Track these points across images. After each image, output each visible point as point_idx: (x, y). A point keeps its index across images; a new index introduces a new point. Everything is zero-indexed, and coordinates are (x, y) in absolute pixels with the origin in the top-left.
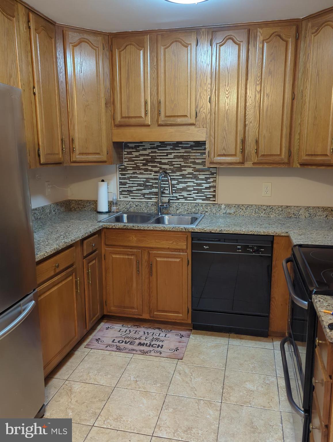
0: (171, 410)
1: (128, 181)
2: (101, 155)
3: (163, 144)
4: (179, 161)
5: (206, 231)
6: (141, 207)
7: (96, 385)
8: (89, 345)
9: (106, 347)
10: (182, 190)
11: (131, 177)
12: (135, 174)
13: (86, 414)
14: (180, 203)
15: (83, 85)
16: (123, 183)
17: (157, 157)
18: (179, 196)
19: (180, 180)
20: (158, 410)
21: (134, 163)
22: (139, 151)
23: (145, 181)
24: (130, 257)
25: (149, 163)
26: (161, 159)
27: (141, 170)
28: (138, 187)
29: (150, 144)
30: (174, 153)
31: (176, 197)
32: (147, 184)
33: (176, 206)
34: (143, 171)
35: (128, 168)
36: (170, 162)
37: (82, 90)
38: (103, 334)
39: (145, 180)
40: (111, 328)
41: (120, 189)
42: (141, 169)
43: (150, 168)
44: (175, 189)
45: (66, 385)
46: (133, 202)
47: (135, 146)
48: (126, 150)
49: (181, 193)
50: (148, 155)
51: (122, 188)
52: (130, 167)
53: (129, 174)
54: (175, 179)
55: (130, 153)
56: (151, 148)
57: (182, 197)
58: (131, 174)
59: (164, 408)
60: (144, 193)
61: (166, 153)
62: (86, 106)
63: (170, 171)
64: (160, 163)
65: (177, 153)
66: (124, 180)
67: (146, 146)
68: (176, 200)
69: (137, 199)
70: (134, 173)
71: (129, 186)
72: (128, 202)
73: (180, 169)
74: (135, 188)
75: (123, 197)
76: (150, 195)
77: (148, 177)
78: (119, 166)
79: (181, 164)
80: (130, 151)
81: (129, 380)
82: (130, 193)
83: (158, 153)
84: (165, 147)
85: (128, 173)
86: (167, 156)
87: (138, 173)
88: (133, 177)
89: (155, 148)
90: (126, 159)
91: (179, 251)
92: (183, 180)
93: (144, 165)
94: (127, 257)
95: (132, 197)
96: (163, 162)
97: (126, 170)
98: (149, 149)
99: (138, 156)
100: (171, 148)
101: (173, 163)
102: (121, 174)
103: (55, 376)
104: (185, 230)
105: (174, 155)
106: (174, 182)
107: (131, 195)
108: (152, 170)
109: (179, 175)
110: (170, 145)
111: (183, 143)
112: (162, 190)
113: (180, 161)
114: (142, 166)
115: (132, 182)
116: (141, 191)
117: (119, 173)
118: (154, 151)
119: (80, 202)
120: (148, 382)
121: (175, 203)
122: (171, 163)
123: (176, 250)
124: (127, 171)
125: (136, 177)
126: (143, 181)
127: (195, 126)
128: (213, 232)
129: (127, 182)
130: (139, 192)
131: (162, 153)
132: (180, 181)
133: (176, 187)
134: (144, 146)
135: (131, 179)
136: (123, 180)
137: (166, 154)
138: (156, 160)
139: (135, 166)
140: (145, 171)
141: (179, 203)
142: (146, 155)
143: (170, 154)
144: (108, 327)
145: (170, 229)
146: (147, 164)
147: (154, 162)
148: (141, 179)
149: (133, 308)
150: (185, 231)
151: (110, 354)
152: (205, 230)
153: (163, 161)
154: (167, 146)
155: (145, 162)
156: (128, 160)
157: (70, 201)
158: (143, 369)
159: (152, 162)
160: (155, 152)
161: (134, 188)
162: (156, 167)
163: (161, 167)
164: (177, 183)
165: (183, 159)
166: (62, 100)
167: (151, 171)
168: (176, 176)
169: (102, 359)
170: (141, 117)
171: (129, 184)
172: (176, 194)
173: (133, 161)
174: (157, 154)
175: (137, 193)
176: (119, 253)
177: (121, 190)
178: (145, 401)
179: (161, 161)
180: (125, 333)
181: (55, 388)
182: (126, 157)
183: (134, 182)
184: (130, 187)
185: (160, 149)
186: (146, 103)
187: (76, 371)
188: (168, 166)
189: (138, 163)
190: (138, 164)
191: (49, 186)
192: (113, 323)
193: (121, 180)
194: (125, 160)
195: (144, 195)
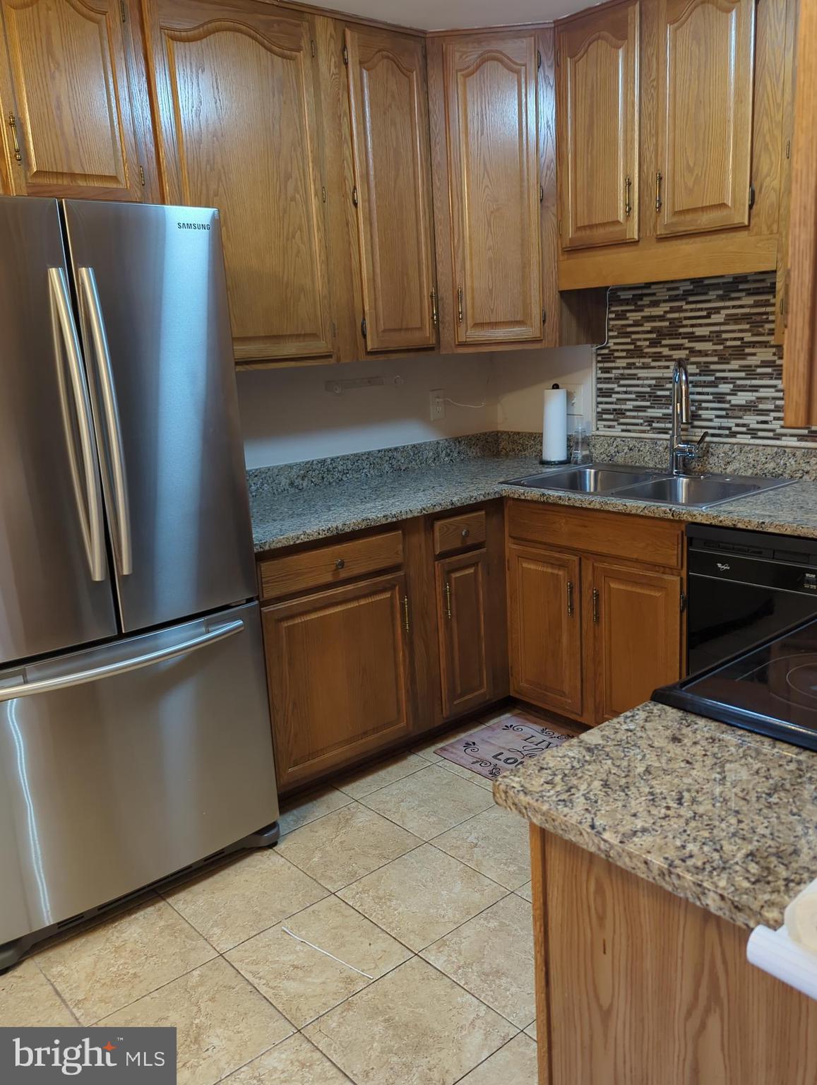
0: (493, 924)
1: (616, 385)
2: (526, 324)
3: (699, 286)
4: (739, 330)
5: (724, 524)
6: (641, 453)
7: (396, 827)
8: (445, 750)
9: (473, 763)
10: (745, 410)
11: (623, 377)
12: (630, 368)
13: (338, 869)
14: (736, 446)
15: (485, 165)
16: (604, 391)
17: (685, 322)
18: (737, 425)
19: (739, 382)
20: (468, 913)
21: (628, 340)
22: (641, 308)
23: (655, 386)
24: (556, 572)
25: (665, 339)
26: (692, 326)
27: (644, 357)
28: (636, 400)
29: (669, 289)
30: (728, 308)
31: (729, 429)
32: (659, 393)
33: (724, 453)
34: (650, 360)
35: (616, 354)
36: (715, 335)
37: (484, 175)
38: (489, 738)
39: (653, 382)
40: (515, 728)
41: (597, 407)
42: (644, 355)
43: (666, 351)
44: (727, 406)
45: (349, 809)
46: (624, 439)
47: (634, 295)
48: (613, 309)
49: (741, 418)
50: (661, 318)
51: (601, 403)
52: (622, 350)
53: (618, 368)
54: (726, 378)
55: (621, 316)
56: (672, 299)
57: (744, 429)
58: (624, 368)
59: (483, 915)
60: (651, 418)
61: (706, 309)
62: (492, 212)
63: (715, 359)
64: (692, 337)
65: (734, 307)
66: (608, 383)
67: (657, 294)
68: (727, 436)
69: (635, 431)
70: (629, 366)
71: (618, 399)
72: (613, 438)
73: (739, 353)
74: (630, 405)
75: (605, 426)
76: (665, 422)
77: (661, 375)
78: (598, 349)
79: (742, 339)
80: (622, 311)
81: (463, 838)
82: (619, 416)
83: (686, 311)
84: (706, 294)
85: (617, 365)
86: (708, 317)
87: (637, 364)
88: (626, 377)
89: (678, 298)
90: (612, 331)
91: (662, 569)
92: (748, 382)
93: (654, 343)
94: (550, 570)
95: (624, 427)
96: (697, 334)
97: (612, 359)
98: (665, 301)
99: (640, 323)
100: (718, 296)
101: (724, 336)
102: (600, 368)
103: (343, 788)
104: (673, 515)
105: (727, 315)
106: (725, 388)
107: (622, 421)
108: (671, 356)
109: (736, 367)
110: (716, 286)
111: (749, 278)
112: (693, 408)
113: (741, 331)
114: (648, 347)
115: (624, 389)
116: (645, 411)
117: (597, 367)
118: (678, 307)
119: (516, 437)
120: (497, 856)
121: (721, 445)
122: (717, 336)
123: (656, 566)
124: (614, 362)
125: (633, 377)
126: (650, 386)
127: (749, 230)
128: (740, 526)
129: (613, 389)
130: (640, 414)
131: (695, 311)
132: (739, 386)
133: (730, 401)
134: (654, 294)
135: (622, 382)
136: (605, 383)
137: (704, 313)
138: (681, 330)
139: (632, 347)
140: (653, 361)
141: (734, 444)
142: (657, 319)
143: (715, 313)
144: (511, 726)
145: (637, 510)
146: (660, 343)
147: (676, 335)
148: (644, 380)
149: (563, 694)
150: (672, 518)
151: (470, 778)
152: (720, 519)
153: (699, 331)
154: (709, 290)
155: (654, 336)
156: (616, 334)
157: (497, 435)
158: (509, 827)
159: (672, 335)
160: (680, 309)
161: (628, 403)
162: (680, 349)
163: (693, 348)
164: (732, 390)
165: (748, 323)
166: (439, 205)
167: (669, 358)
168: (731, 371)
169: (447, 784)
170: (618, 222)
171: (618, 393)
172: (730, 420)
173: (628, 334)
174: (683, 315)
175: (634, 417)
176: (536, 560)
177: (599, 410)
178: (458, 887)
179: (693, 333)
180: (536, 747)
181: (327, 807)
182: (613, 326)
183: (629, 389)
184: (619, 402)
185: (691, 299)
186: (629, 184)
187: (384, 791)
188: (711, 343)
189: (639, 340)
190: (639, 343)
191: (437, 400)
192: (527, 720)
193: (601, 383)
194: (611, 334)
195: (650, 421)
